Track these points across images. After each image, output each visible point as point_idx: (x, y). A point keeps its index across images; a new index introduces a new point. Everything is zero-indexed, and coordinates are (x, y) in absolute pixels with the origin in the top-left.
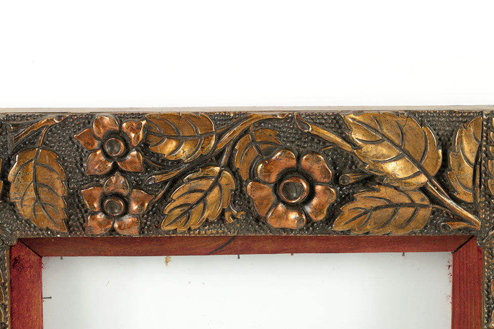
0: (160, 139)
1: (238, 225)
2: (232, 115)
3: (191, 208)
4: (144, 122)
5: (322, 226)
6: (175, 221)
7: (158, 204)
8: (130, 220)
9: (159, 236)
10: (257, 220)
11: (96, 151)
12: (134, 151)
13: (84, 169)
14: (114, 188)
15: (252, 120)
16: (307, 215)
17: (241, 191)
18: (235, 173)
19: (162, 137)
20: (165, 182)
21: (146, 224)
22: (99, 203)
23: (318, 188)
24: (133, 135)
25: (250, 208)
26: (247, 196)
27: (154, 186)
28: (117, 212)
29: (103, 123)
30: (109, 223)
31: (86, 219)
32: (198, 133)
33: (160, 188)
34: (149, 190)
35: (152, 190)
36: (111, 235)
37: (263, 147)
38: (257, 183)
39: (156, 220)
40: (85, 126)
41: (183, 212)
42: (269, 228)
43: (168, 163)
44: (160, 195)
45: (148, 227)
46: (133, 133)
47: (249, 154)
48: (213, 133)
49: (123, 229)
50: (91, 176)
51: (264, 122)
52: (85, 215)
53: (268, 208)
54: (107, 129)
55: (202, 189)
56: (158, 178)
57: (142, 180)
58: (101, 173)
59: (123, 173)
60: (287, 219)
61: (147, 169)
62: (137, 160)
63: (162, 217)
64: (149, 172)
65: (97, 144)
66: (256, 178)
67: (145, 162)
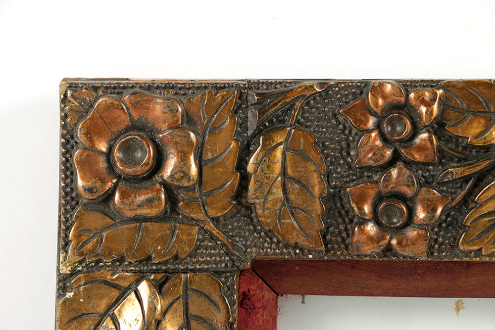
4: (440, 92)
6: (479, 236)
7: (455, 212)
8: (415, 233)
9: (455, 259)
11: (370, 132)
12: (424, 133)
13: (352, 159)
14: (394, 185)
19: (462, 116)
20: (467, 179)
21: (436, 241)
22: (372, 207)
24: (423, 109)
27: (450, 185)
28: (397, 221)
29: (383, 92)
30: (383, 238)
31: (350, 232)
33: (458, 188)
34: (442, 191)
35: (447, 192)
36: (385, 256)
39: (451, 236)
40: (355, 98)
41: (492, 223)
43: (471, 151)
44: (459, 198)
45: (439, 246)
46: (425, 106)
49: (405, 247)
50: (361, 168)
52: (349, 226)
54: (389, 100)
56: (456, 171)
57: (433, 176)
58: (377, 164)
59: (408, 164)
61: (440, 160)
62: (429, 145)
63: (461, 231)
64: (443, 164)
65: (371, 122)
67: (440, 150)
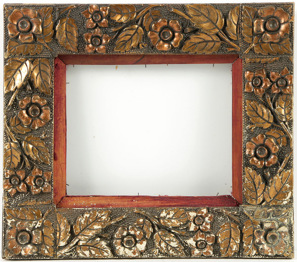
0: (114, 14)
1: (145, 50)
2: (143, 5)
3: (126, 43)
4: (108, 8)
5: (178, 50)
6: (120, 48)
7: (113, 41)
8: (102, 47)
9: (114, 54)
10: (152, 47)
11: (90, 18)
12: (104, 19)
13: (85, 26)
14: (96, 34)
15: (150, 7)
16: (172, 45)
17: (146, 36)
18: (143, 28)
19: (115, 14)
20: (116, 32)
21: (108, 49)
22: (90, 40)
23: (176, 34)
24: (104, 12)
25: (149, 43)
26: (148, 38)
27: (112, 33)
28: (97, 44)
29: (93, 7)
30: (94, 48)
31: (85, 47)
32: (129, 12)
33: (114, 34)
34: (110, 35)
36: (95, 53)
37: (154, 17)
38: (152, 32)
39: (112, 47)
40: (85, 9)
41: (123, 44)
42: (157, 51)
43: (117, 24)
44: (114, 37)
47: (149, 20)
48: (135, 12)
49: (100, 51)
50: (87, 29)
51: (155, 8)
52: (84, 45)
53: (156, 42)
54: (94, 10)
55: (131, 34)
56: (113, 29)
57: (107, 31)
58: (92, 28)
59: (100, 28)
60: (164, 47)
61: (109, 26)
62: (106, 22)
63: (115, 46)
64: (110, 28)
65: (90, 16)
66: (152, 30)
67: (109, 24)
